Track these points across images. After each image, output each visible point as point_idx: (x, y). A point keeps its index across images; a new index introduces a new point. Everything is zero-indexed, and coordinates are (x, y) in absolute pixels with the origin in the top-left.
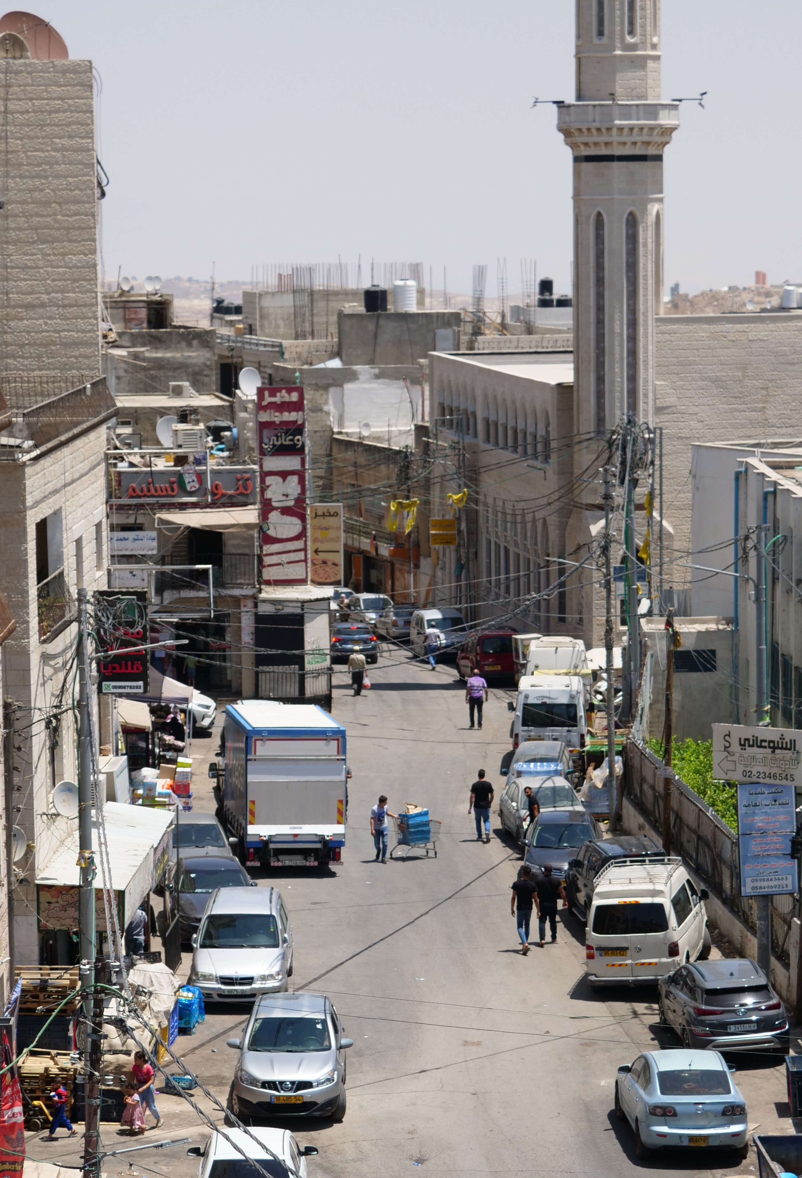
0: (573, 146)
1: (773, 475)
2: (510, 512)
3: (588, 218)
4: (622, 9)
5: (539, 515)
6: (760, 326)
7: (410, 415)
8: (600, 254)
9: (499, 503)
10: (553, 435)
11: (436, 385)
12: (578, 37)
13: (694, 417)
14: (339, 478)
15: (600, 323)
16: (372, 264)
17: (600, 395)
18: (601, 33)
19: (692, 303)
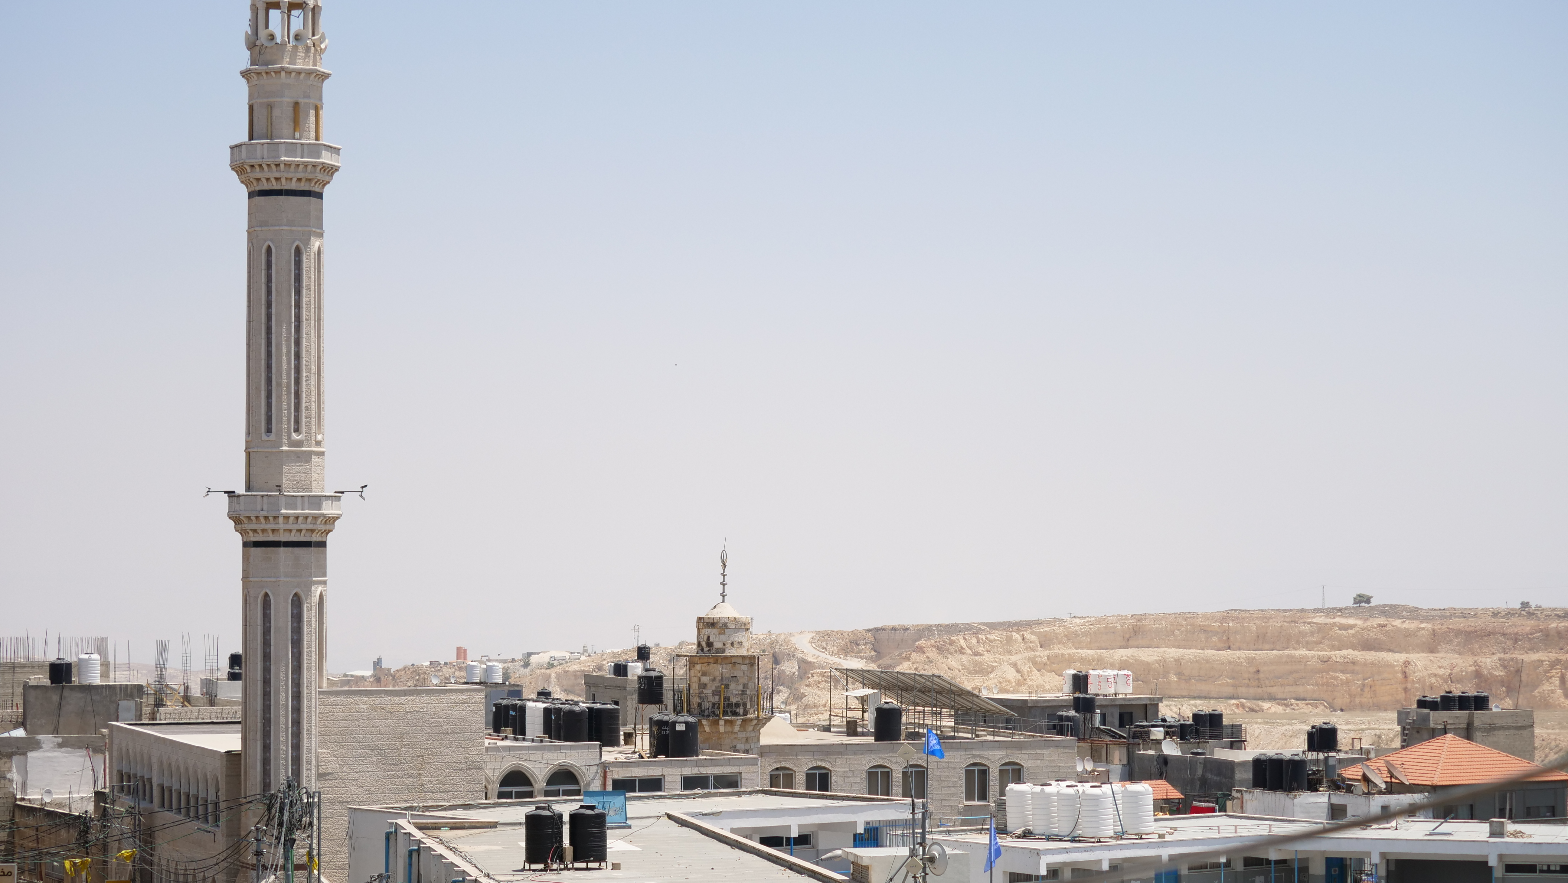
0: (243, 532)
1: (418, 835)
2: (182, 872)
3: (256, 598)
4: (289, 409)
5: (209, 874)
6: (416, 699)
7: (92, 782)
8: (267, 632)
9: (172, 865)
10: (222, 798)
11: (115, 754)
12: (248, 433)
13: (354, 783)
14: (21, 842)
15: (266, 695)
16: (59, 639)
17: (266, 762)
18: (269, 431)
19: (394, 677)
